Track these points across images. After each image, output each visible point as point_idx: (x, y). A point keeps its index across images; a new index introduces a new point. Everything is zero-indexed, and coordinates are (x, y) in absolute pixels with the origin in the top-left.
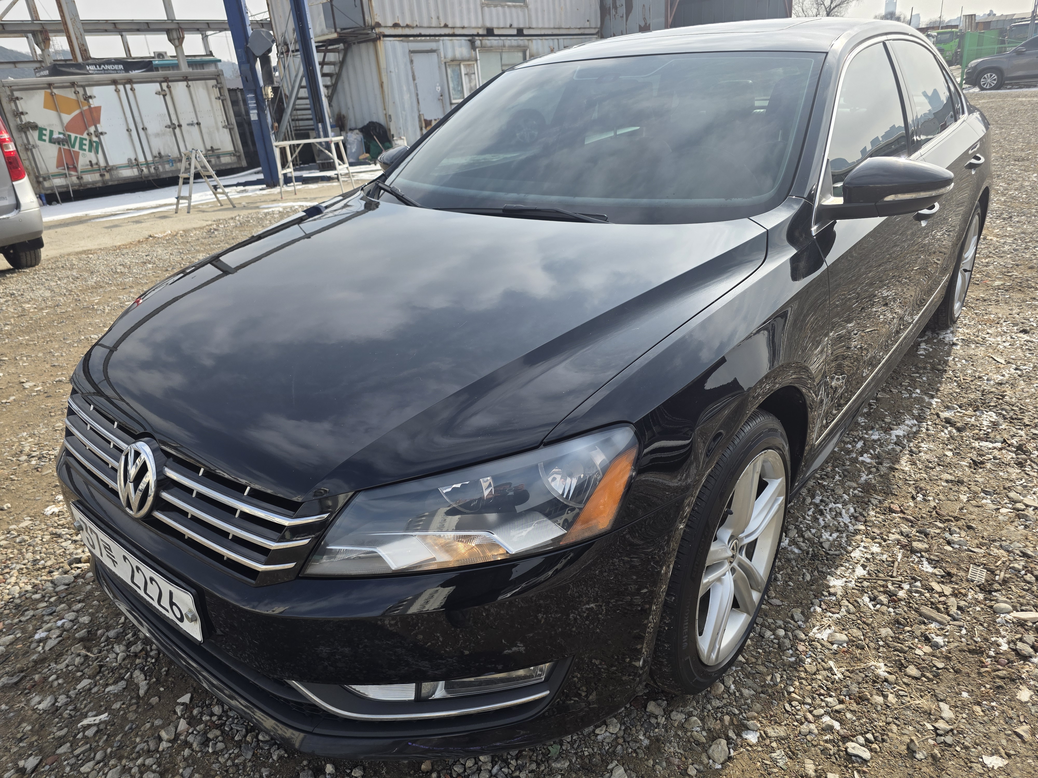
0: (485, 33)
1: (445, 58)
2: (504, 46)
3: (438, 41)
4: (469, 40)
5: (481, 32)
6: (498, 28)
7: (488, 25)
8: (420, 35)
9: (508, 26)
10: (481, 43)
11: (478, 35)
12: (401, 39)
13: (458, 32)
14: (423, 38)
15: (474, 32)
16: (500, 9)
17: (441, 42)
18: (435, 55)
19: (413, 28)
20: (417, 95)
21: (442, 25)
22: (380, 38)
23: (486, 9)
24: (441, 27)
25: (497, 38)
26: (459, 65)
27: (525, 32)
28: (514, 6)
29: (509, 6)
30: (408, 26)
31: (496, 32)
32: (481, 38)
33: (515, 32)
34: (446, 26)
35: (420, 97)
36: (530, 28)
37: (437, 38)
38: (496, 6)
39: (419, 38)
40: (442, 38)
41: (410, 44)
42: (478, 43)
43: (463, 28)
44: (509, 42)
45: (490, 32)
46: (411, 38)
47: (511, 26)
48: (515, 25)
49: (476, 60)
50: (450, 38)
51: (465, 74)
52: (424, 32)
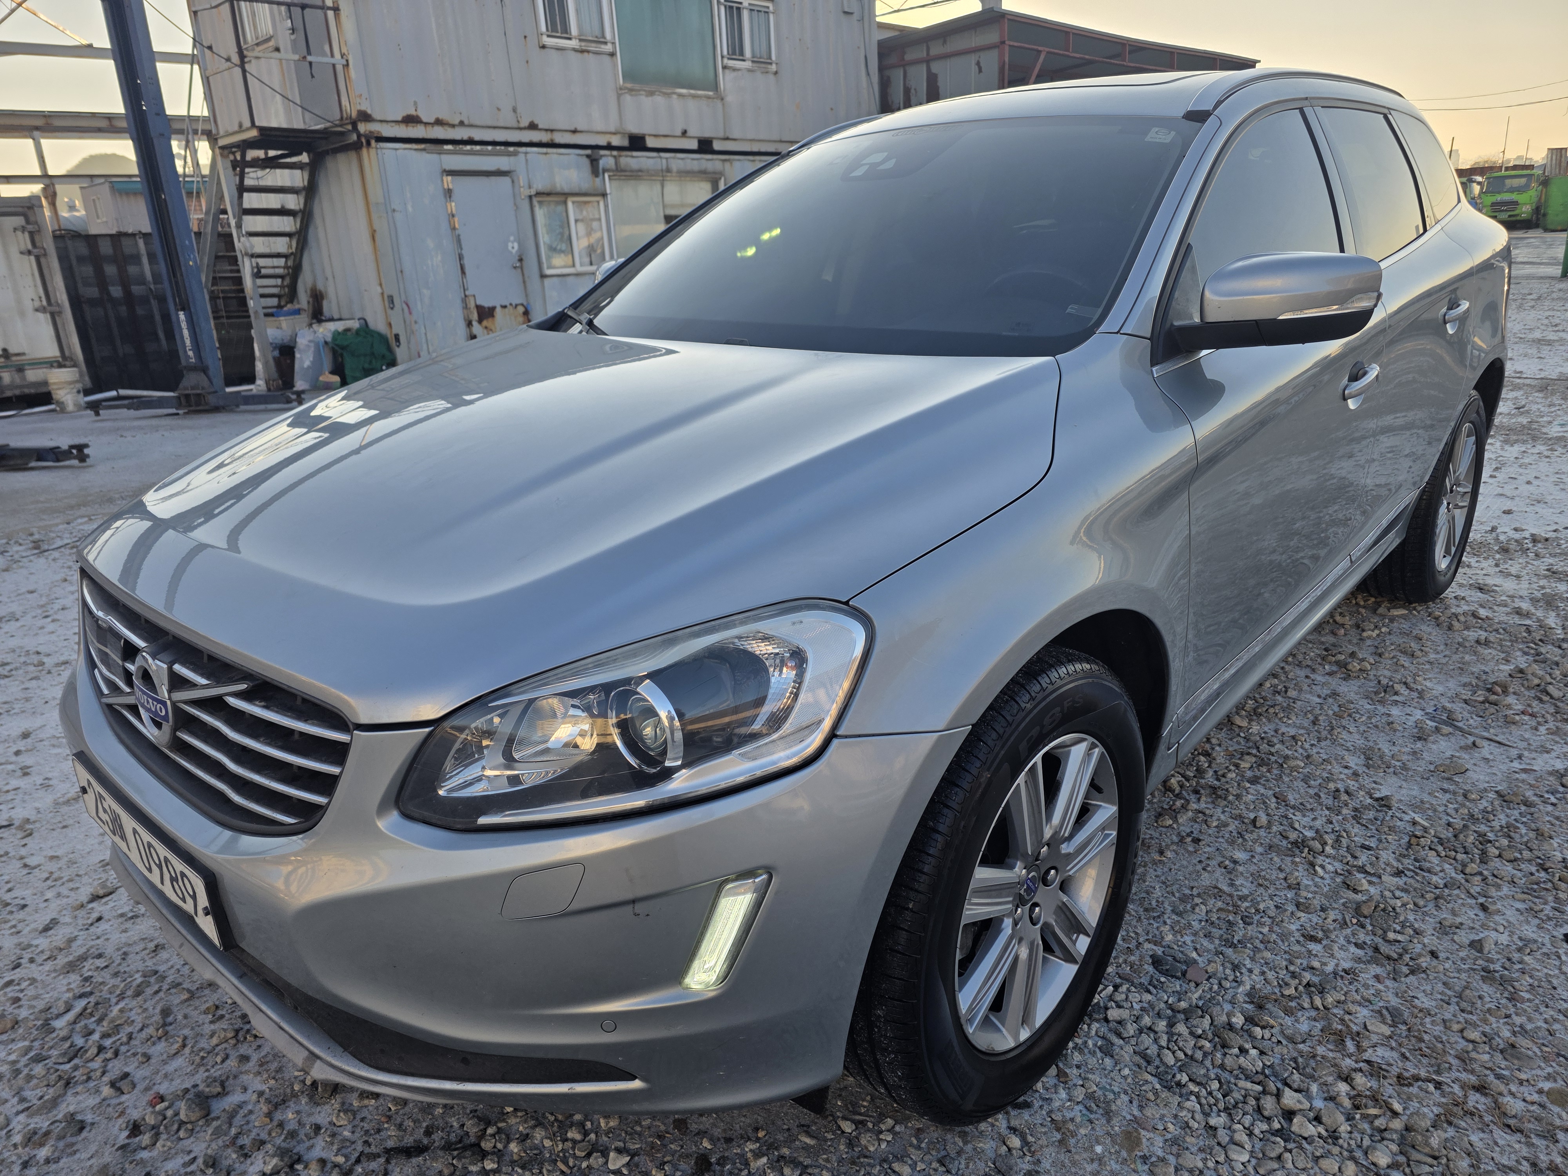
0: (626, 143)
1: (530, 187)
2: (668, 170)
3: (515, 154)
4: (588, 156)
5: (616, 141)
6: (655, 136)
7: (635, 129)
8: (471, 142)
9: (679, 133)
10: (616, 163)
11: (609, 147)
12: (423, 146)
13: (559, 138)
14: (478, 148)
15: (602, 141)
16: (659, 99)
17: (521, 157)
18: (506, 180)
19: (453, 126)
20: (461, 257)
21: (525, 123)
22: (369, 144)
23: (628, 98)
24: (520, 129)
25: (654, 154)
26: (565, 203)
27: (717, 146)
28: (694, 97)
29: (680, 95)
30: (439, 122)
31: (650, 142)
32: (615, 153)
33: (694, 145)
34: (533, 126)
35: (466, 262)
36: (727, 139)
37: (511, 149)
38: (651, 94)
39: (468, 147)
40: (523, 149)
41: (444, 157)
42: (607, 160)
43: (575, 132)
44: (678, 162)
45: (637, 143)
46: (450, 147)
47: (684, 133)
48: (694, 131)
49: (604, 195)
50: (544, 150)
51: (576, 221)
52: (478, 135)
